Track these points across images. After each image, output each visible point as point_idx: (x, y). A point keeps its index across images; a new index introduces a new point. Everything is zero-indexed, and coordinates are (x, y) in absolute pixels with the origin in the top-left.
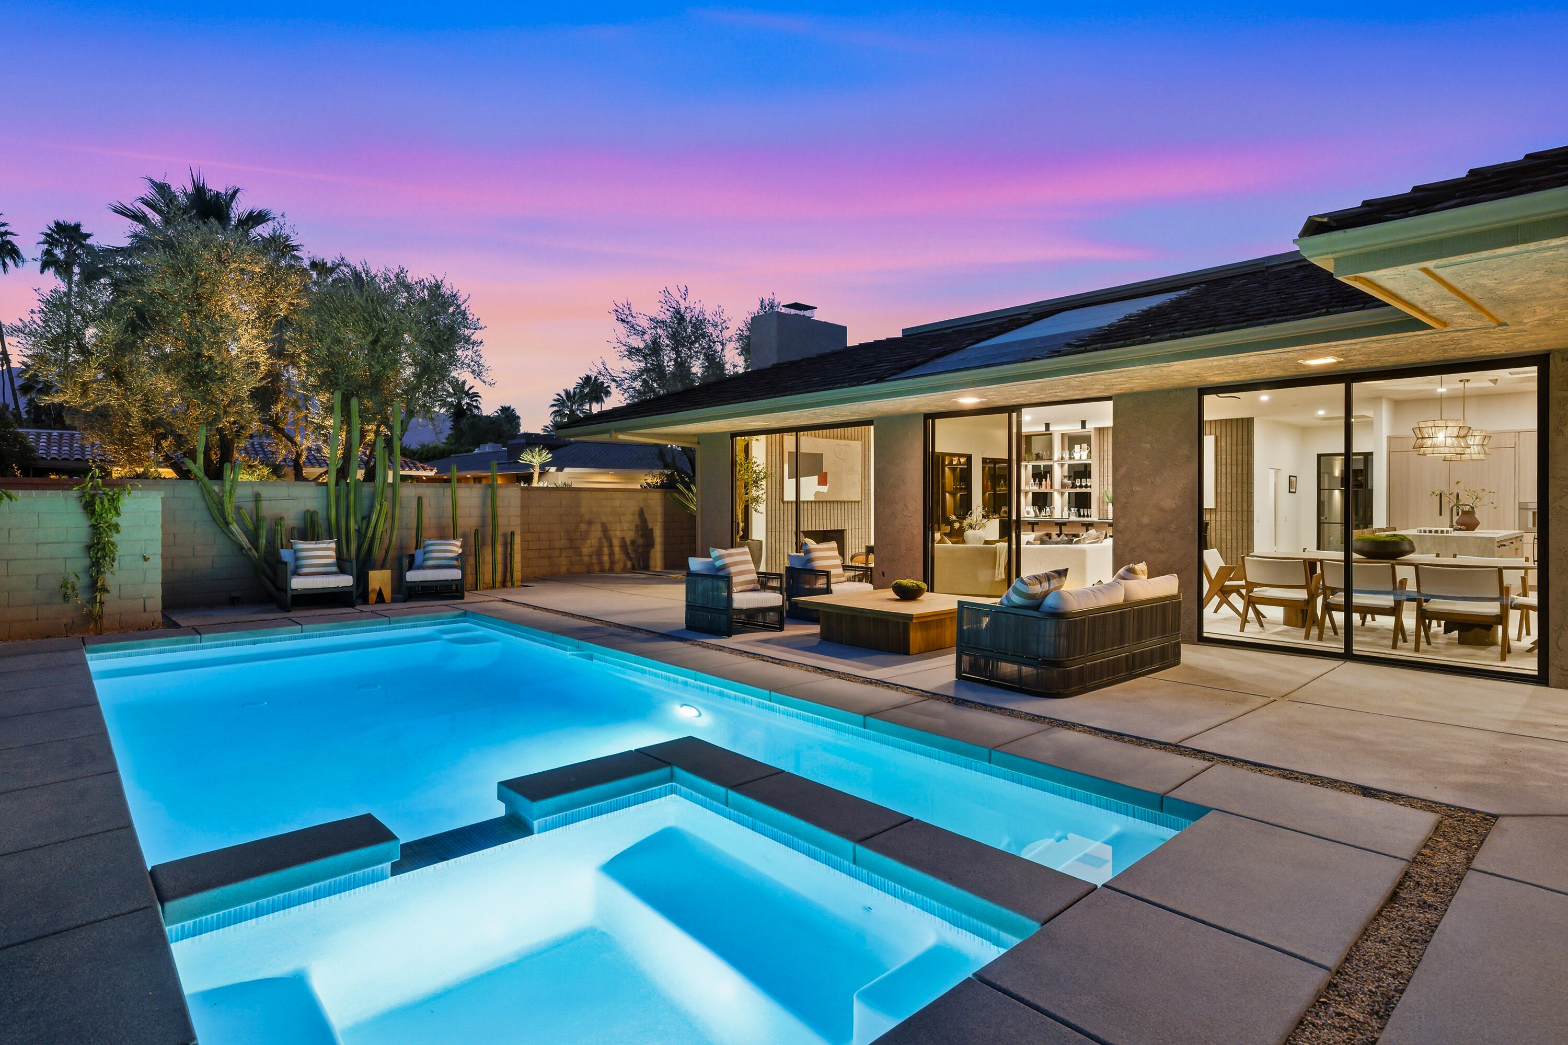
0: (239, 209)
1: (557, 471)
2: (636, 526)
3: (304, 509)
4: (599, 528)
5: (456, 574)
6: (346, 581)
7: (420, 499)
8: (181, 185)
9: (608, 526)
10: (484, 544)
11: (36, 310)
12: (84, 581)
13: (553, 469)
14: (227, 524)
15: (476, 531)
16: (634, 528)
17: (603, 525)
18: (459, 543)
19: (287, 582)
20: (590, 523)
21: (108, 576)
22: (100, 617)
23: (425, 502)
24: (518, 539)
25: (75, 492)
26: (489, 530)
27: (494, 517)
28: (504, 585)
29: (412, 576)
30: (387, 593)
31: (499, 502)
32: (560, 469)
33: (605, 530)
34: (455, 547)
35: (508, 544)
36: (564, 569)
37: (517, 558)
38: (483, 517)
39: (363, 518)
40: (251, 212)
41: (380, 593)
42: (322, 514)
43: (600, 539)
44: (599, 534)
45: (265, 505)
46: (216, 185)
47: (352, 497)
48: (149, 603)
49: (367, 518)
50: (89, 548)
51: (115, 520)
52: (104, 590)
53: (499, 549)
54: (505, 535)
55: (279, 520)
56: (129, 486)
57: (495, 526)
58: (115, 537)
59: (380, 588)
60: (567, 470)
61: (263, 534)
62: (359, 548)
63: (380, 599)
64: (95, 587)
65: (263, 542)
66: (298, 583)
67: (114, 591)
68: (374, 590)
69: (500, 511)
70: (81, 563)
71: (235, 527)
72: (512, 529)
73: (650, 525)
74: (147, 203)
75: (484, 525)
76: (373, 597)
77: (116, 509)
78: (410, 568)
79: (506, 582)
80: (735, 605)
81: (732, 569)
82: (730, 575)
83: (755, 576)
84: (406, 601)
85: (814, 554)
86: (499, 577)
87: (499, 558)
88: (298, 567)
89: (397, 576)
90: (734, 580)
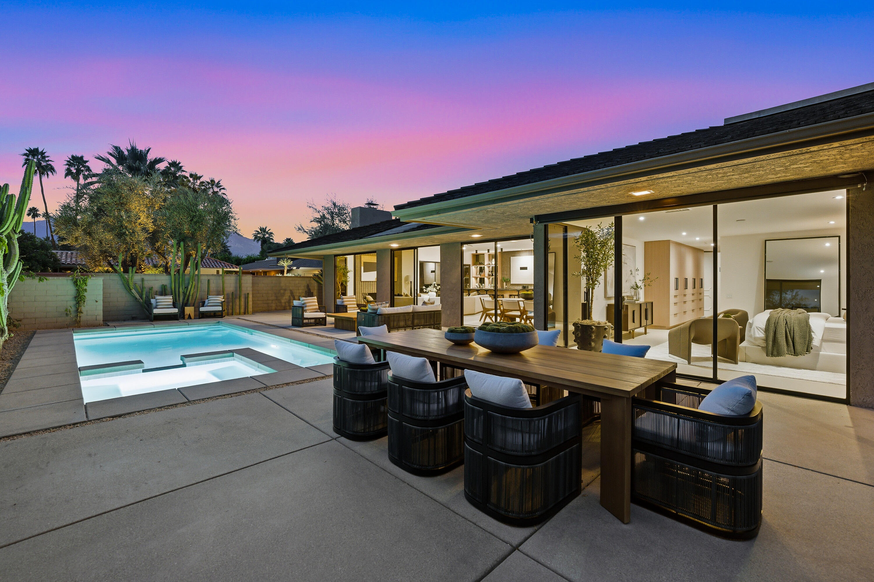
0: (151, 157)
1: (296, 268)
3: (162, 284)
4: (289, 292)
5: (220, 308)
6: (176, 310)
7: (209, 281)
8: (125, 148)
9: (293, 291)
10: (236, 298)
11: (58, 210)
12: (73, 309)
13: (294, 268)
14: (130, 290)
15: (233, 293)
16: (305, 292)
18: (222, 297)
19: (152, 311)
20: (285, 290)
21: (83, 307)
22: (80, 322)
23: (211, 281)
24: (250, 296)
25: (70, 278)
26: (238, 293)
27: (240, 287)
28: (245, 313)
29: (202, 309)
30: (192, 316)
31: (243, 281)
32: (298, 268)
33: (292, 293)
34: (221, 299)
35: (246, 298)
36: (273, 308)
37: (250, 303)
38: (236, 287)
39: (185, 288)
40: (156, 159)
41: (189, 316)
42: (168, 286)
43: (290, 296)
44: (289, 294)
45: (146, 284)
46: (141, 147)
47: (181, 280)
48: (98, 317)
49: (187, 288)
50: (75, 297)
51: (85, 287)
52: (81, 312)
53: (243, 300)
54: (245, 294)
55: (151, 289)
56: (90, 276)
57: (240, 291)
58: (85, 294)
59: (189, 314)
60: (301, 268)
61: (144, 293)
62: (184, 299)
63: (190, 317)
64: (78, 311)
65: (144, 296)
66: (155, 311)
67: (85, 313)
68: (187, 314)
69: (243, 285)
70: (72, 303)
71: (133, 291)
72: (248, 292)
73: (312, 291)
74: (111, 154)
75: (236, 291)
76: (186, 317)
77: (85, 283)
78: (203, 306)
80: (305, 316)
81: (308, 304)
82: (306, 306)
83: (317, 307)
84: (199, 318)
85: (345, 300)
86: (242, 310)
87: (243, 303)
88: (157, 305)
89: (197, 309)
90: (307, 308)
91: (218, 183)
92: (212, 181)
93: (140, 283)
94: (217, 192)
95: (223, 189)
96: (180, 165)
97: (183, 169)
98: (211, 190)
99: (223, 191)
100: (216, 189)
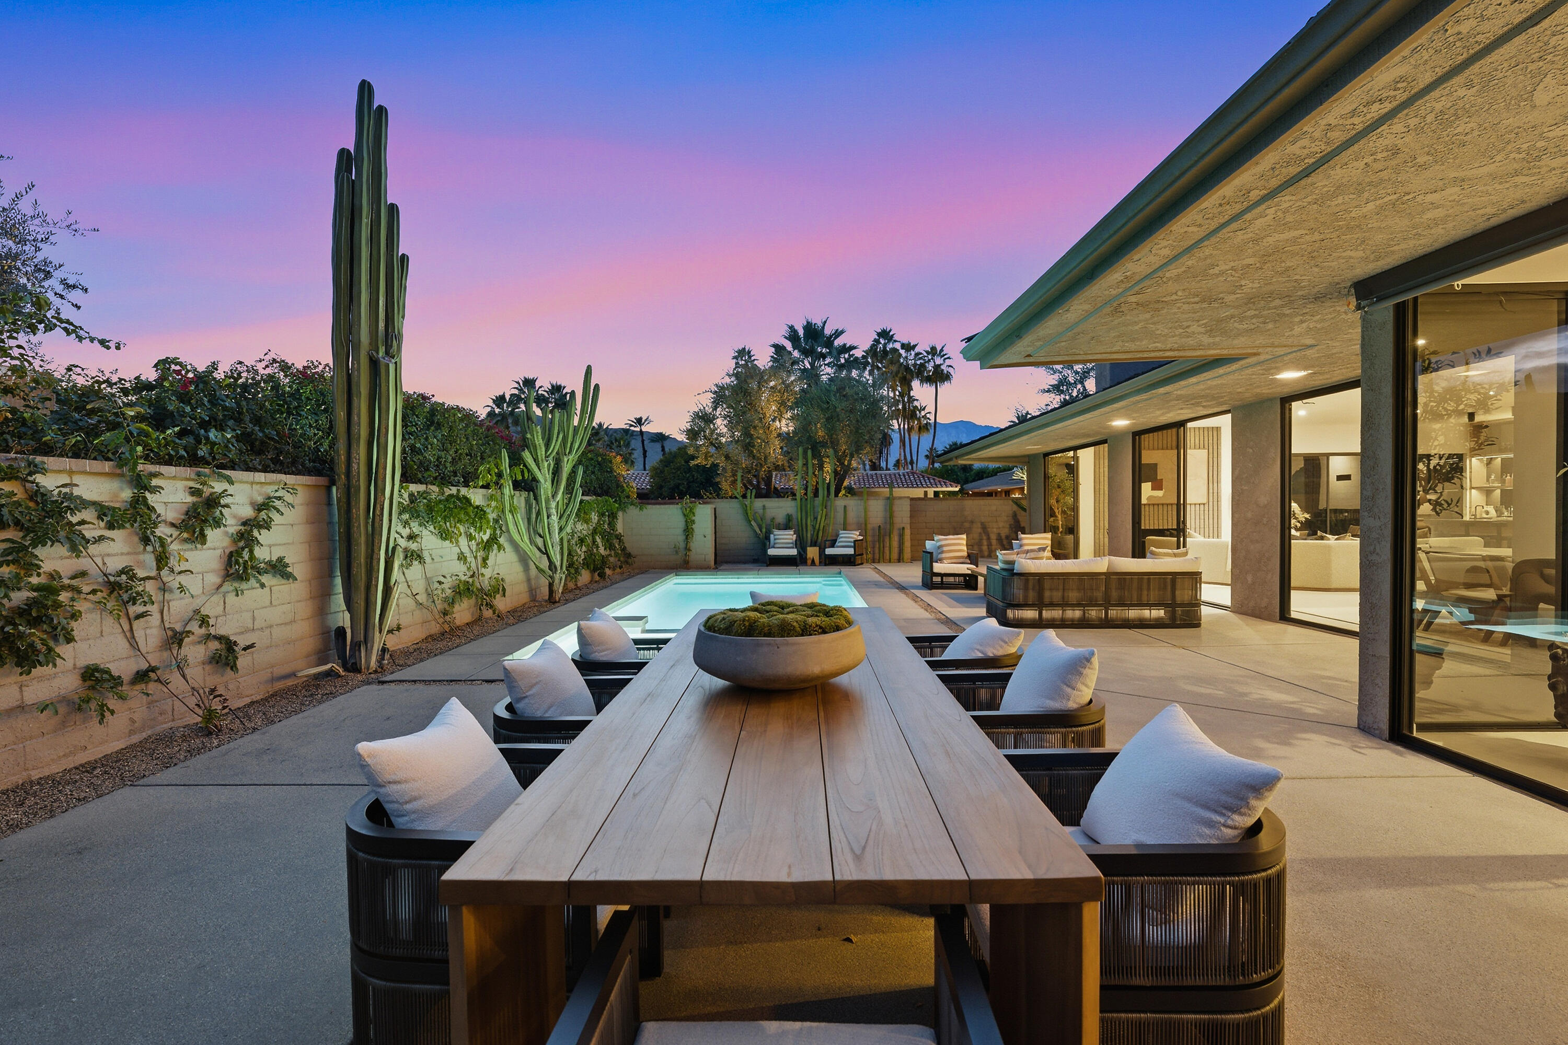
2: (1010, 525)
3: (785, 515)
4: (979, 525)
5: (851, 551)
6: (794, 552)
7: (845, 507)
10: (885, 535)
12: (682, 545)
14: (750, 520)
15: (880, 527)
17: (982, 524)
18: (859, 533)
19: (766, 552)
20: (972, 522)
21: (691, 544)
22: (690, 559)
23: (849, 509)
24: (908, 532)
25: (679, 506)
26: (888, 526)
27: (892, 517)
29: (829, 551)
30: (817, 561)
31: (896, 508)
33: (984, 528)
34: (855, 535)
35: (901, 536)
37: (907, 544)
38: (885, 518)
39: (814, 518)
41: (813, 561)
42: (792, 517)
43: (980, 533)
44: (980, 530)
45: (768, 511)
47: (809, 506)
48: (708, 557)
49: (816, 518)
50: (684, 530)
51: (694, 518)
52: (689, 550)
53: (896, 538)
54: (899, 529)
55: (773, 520)
56: (698, 503)
57: (892, 524)
58: (694, 526)
59: (813, 558)
61: (764, 526)
63: (813, 563)
64: (688, 549)
65: (764, 530)
66: (771, 552)
67: (694, 550)
68: (809, 558)
69: (896, 514)
70: (681, 538)
71: (753, 523)
72: (903, 525)
75: (886, 523)
76: (809, 562)
77: (694, 513)
78: (833, 546)
79: (900, 560)
80: (935, 570)
81: (945, 549)
82: (942, 552)
83: (965, 554)
84: (826, 565)
85: (1025, 542)
86: (895, 555)
87: (895, 544)
88: (775, 544)
89: (822, 552)
90: (944, 555)
91: (942, 350)
92: (933, 349)
93: (761, 511)
94: (941, 365)
95: (949, 358)
96: (891, 334)
97: (895, 338)
98: (932, 364)
99: (948, 362)
100: (938, 361)
